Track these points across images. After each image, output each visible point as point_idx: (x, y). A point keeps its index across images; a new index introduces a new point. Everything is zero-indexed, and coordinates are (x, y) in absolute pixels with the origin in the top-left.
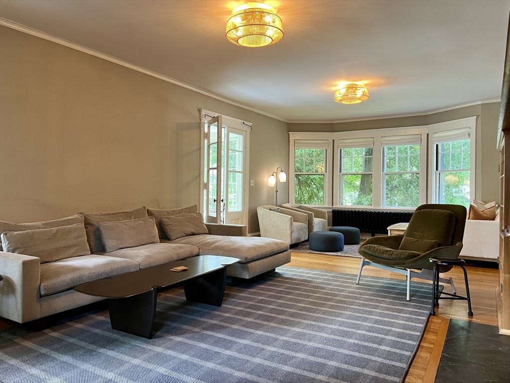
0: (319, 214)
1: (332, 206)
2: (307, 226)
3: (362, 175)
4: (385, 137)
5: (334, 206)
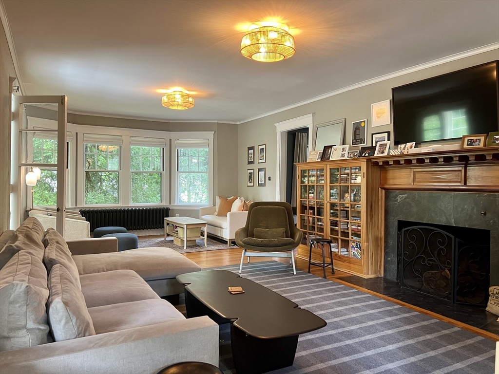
1: (76, 205)
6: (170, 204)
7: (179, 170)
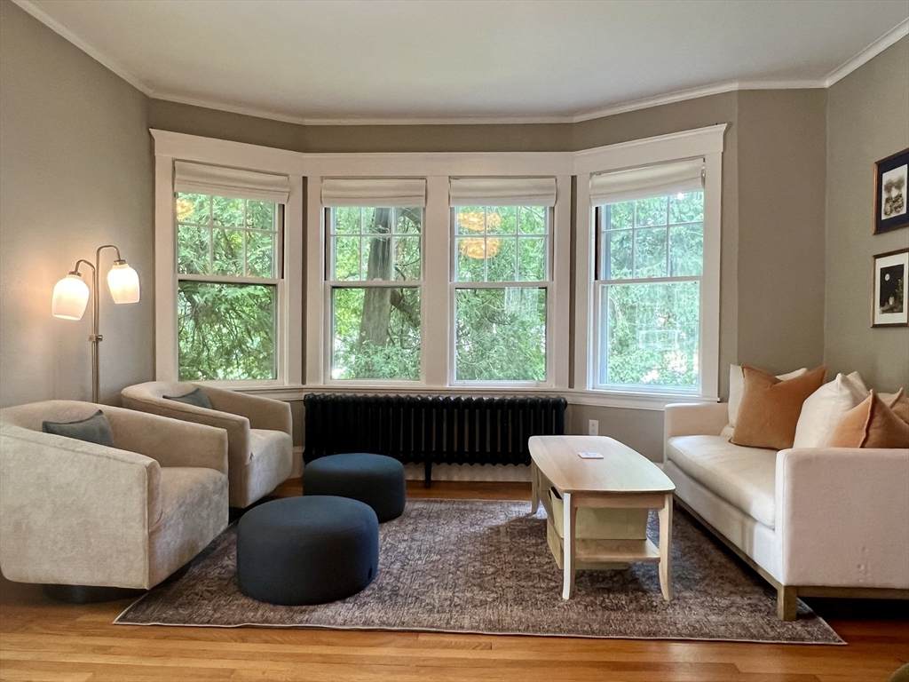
0: (263, 416)
1: (304, 382)
2: (225, 477)
3: (368, 288)
4: (457, 178)
5: (309, 384)
6: (571, 385)
7: (602, 276)
